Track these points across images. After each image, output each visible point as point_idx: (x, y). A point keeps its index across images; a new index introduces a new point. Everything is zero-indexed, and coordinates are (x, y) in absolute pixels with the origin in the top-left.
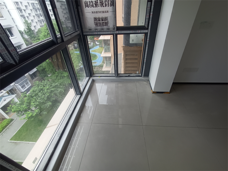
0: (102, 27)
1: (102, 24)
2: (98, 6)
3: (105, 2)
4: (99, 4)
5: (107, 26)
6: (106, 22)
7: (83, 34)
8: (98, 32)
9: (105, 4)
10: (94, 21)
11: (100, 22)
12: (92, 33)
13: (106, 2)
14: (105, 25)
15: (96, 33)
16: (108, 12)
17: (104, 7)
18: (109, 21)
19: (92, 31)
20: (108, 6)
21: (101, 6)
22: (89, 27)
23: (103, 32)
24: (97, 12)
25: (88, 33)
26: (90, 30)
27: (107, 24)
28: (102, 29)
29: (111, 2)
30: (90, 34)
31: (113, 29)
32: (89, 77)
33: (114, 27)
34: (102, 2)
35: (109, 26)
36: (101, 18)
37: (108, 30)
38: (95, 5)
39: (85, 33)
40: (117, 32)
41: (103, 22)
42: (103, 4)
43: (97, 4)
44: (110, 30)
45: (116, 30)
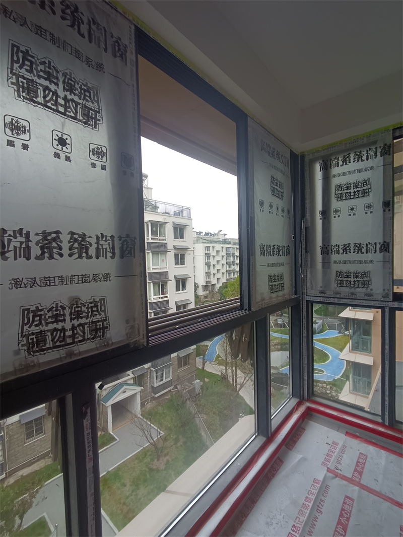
0: (353, 289)
1: (354, 284)
2: (348, 253)
4: (352, 249)
5: (367, 289)
6: (365, 281)
9: (367, 249)
10: (336, 277)
11: (349, 279)
12: (326, 299)
13: (368, 246)
14: (360, 286)
15: (336, 301)
16: (371, 262)
17: (363, 253)
18: (372, 278)
19: (326, 296)
20: (373, 252)
21: (356, 253)
23: (354, 300)
24: (345, 262)
25: (315, 298)
26: (323, 292)
27: (365, 284)
28: (353, 294)
29: (381, 246)
30: (322, 300)
31: (382, 296)
32: (300, 399)
33: (386, 292)
34: (360, 245)
35: (371, 290)
36: (354, 273)
37: (369, 298)
38: (343, 250)
39: (310, 297)
40: (393, 305)
41: (358, 279)
42: (361, 249)
43: (348, 248)
44: (374, 297)
45: (391, 300)
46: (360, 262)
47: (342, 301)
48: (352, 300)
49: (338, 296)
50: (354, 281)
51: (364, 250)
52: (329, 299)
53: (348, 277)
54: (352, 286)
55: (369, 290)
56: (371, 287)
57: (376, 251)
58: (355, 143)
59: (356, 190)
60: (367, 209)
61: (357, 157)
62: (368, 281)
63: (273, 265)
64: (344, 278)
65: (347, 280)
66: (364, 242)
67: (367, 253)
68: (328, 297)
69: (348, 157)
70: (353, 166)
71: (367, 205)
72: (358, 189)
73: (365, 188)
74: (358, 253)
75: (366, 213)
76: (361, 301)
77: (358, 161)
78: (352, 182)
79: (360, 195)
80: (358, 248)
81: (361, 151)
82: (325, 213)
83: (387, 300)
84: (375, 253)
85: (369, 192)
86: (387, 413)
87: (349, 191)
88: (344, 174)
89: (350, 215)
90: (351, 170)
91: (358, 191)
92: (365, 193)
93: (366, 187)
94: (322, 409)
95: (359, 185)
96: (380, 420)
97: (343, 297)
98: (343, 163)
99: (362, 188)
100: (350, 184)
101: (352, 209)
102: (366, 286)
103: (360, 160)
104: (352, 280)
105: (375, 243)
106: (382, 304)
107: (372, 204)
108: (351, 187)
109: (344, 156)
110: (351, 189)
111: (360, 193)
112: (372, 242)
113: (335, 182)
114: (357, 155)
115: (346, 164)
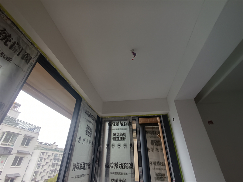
2: (117, 168)
13: (125, 165)
16: (126, 174)
17: (123, 168)
20: (127, 168)
21: (120, 168)
24: (115, 173)
29: (130, 165)
36: (119, 180)
43: (117, 165)
46: (122, 174)
63: (79, 176)
70: (120, 127)
75: (124, 148)
79: (122, 140)
80: (121, 165)
82: (108, 145)
85: (125, 139)
87: (118, 137)
88: (117, 129)
89: (118, 148)
98: (116, 125)
99: (123, 137)
100: (119, 134)
101: (119, 145)
112: (127, 163)
113: (113, 132)
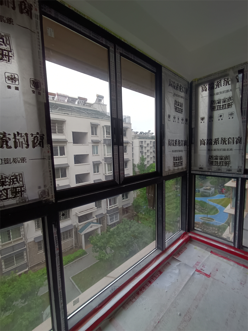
0: (220, 166)
1: (220, 164)
2: (217, 144)
3: (228, 140)
4: (220, 142)
5: (228, 167)
6: (227, 162)
7: (191, 172)
8: (212, 173)
9: (228, 142)
10: (209, 159)
11: (217, 161)
12: (203, 172)
14: (224, 164)
15: (209, 174)
16: (231, 150)
17: (227, 144)
18: (231, 160)
19: (203, 170)
20: (232, 143)
21: (222, 144)
22: (200, 165)
23: (220, 173)
24: (215, 150)
25: (197, 172)
26: (201, 168)
27: (227, 164)
28: (219, 170)
29: (237, 140)
30: (200, 173)
31: (237, 171)
32: (186, 231)
33: (240, 168)
34: (225, 139)
35: (231, 167)
36: (220, 157)
37: (229, 172)
38: (214, 142)
39: (193, 171)
40: (244, 176)
41: (222, 161)
42: (225, 142)
43: (217, 141)
44: (233, 171)
45: (243, 173)
46: (224, 150)
47: (213, 174)
48: (218, 173)
49: (210, 171)
50: (220, 162)
51: (227, 142)
52: (205, 173)
53: (216, 159)
54: (219, 165)
55: (229, 167)
56: (230, 165)
57: (234, 143)
58: (224, 73)
59: (224, 104)
60: (230, 116)
61: (226, 82)
62: (229, 162)
63: (175, 151)
64: (214, 160)
65: (216, 161)
66: (227, 137)
67: (229, 144)
68: (204, 172)
69: (220, 83)
71: (230, 113)
72: (225, 103)
73: (229, 102)
74: (223, 144)
75: (229, 118)
76: (224, 174)
77: (226, 85)
78: (222, 98)
79: (227, 107)
80: (224, 141)
81: (228, 78)
82: (204, 119)
83: (240, 173)
84: (233, 144)
85: (232, 105)
86: (237, 241)
87: (219, 105)
88: (217, 94)
89: (219, 120)
90: (221, 91)
91: (225, 104)
92: (229, 106)
93: (231, 102)
94: (198, 237)
95: (226, 101)
96: (232, 245)
97: (213, 171)
98: (217, 86)
99: (228, 103)
100: (221, 100)
101: (221, 116)
102: (227, 165)
103: (228, 84)
104: (219, 161)
105: (233, 138)
106: (237, 176)
107: (233, 113)
108: (221, 102)
109: (218, 82)
110: (221, 103)
111: (227, 105)
112: (232, 137)
114: (226, 81)
115: (219, 87)
